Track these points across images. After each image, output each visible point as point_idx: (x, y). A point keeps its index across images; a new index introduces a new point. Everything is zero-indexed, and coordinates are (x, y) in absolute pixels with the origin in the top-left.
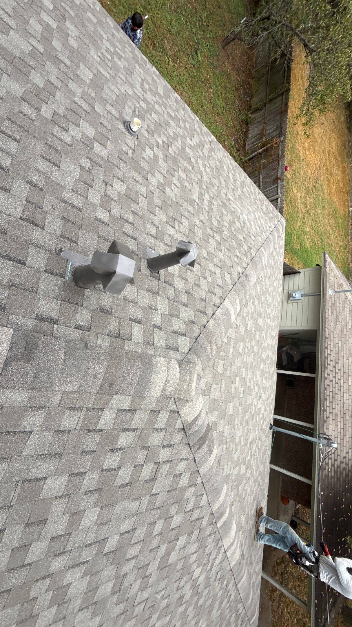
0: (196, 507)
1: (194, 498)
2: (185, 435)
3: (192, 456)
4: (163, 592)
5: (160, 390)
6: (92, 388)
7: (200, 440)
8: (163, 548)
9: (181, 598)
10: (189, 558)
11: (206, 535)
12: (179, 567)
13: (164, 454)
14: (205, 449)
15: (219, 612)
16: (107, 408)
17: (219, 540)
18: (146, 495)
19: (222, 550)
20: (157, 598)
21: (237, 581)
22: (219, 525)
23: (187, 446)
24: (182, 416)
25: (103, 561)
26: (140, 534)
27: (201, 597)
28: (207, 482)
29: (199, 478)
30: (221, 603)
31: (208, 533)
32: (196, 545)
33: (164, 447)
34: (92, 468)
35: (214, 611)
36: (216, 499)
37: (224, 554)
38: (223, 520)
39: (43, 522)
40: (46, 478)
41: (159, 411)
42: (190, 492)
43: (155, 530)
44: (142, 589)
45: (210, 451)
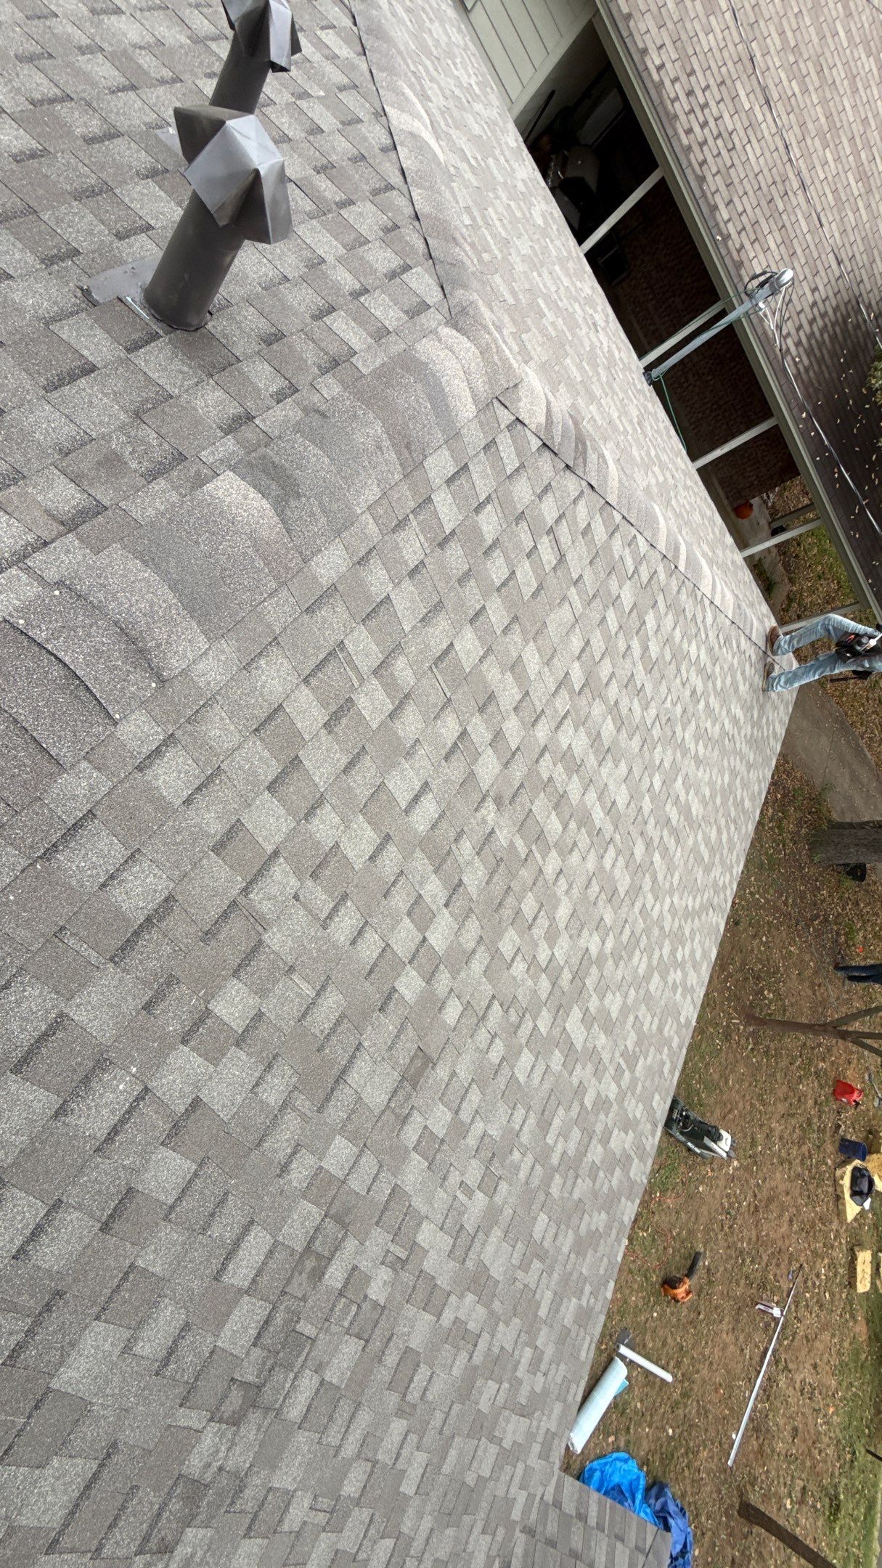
0: (639, 560)
1: (627, 551)
2: (553, 455)
3: (584, 484)
4: (669, 698)
5: (470, 400)
6: (393, 474)
7: (577, 446)
8: (635, 644)
9: (694, 692)
10: (673, 638)
11: (675, 593)
12: (668, 657)
13: (549, 509)
14: (592, 457)
15: (747, 685)
16: (433, 491)
17: (693, 591)
18: (568, 588)
19: (707, 602)
20: (667, 709)
21: (747, 632)
22: (682, 567)
23: (568, 472)
24: (526, 422)
25: (583, 701)
26: (598, 644)
27: (716, 678)
28: (629, 510)
29: (615, 512)
30: (743, 673)
31: (675, 589)
32: (670, 617)
33: (540, 497)
34: (486, 595)
35: (741, 688)
36: (655, 531)
37: (713, 606)
38: (683, 557)
39: (492, 697)
40: (452, 644)
41: (494, 441)
42: (617, 543)
43: (611, 628)
44: (645, 707)
45: (601, 456)
